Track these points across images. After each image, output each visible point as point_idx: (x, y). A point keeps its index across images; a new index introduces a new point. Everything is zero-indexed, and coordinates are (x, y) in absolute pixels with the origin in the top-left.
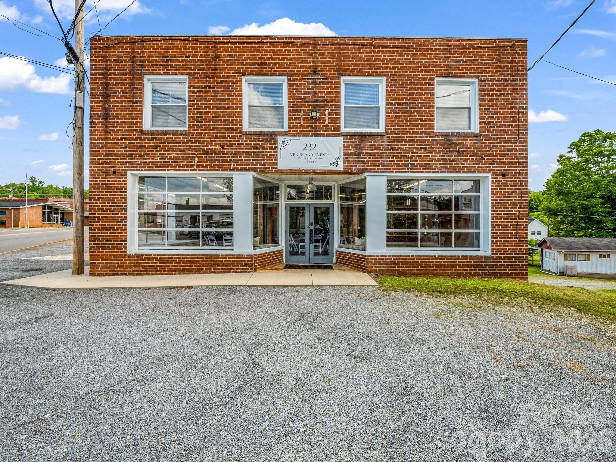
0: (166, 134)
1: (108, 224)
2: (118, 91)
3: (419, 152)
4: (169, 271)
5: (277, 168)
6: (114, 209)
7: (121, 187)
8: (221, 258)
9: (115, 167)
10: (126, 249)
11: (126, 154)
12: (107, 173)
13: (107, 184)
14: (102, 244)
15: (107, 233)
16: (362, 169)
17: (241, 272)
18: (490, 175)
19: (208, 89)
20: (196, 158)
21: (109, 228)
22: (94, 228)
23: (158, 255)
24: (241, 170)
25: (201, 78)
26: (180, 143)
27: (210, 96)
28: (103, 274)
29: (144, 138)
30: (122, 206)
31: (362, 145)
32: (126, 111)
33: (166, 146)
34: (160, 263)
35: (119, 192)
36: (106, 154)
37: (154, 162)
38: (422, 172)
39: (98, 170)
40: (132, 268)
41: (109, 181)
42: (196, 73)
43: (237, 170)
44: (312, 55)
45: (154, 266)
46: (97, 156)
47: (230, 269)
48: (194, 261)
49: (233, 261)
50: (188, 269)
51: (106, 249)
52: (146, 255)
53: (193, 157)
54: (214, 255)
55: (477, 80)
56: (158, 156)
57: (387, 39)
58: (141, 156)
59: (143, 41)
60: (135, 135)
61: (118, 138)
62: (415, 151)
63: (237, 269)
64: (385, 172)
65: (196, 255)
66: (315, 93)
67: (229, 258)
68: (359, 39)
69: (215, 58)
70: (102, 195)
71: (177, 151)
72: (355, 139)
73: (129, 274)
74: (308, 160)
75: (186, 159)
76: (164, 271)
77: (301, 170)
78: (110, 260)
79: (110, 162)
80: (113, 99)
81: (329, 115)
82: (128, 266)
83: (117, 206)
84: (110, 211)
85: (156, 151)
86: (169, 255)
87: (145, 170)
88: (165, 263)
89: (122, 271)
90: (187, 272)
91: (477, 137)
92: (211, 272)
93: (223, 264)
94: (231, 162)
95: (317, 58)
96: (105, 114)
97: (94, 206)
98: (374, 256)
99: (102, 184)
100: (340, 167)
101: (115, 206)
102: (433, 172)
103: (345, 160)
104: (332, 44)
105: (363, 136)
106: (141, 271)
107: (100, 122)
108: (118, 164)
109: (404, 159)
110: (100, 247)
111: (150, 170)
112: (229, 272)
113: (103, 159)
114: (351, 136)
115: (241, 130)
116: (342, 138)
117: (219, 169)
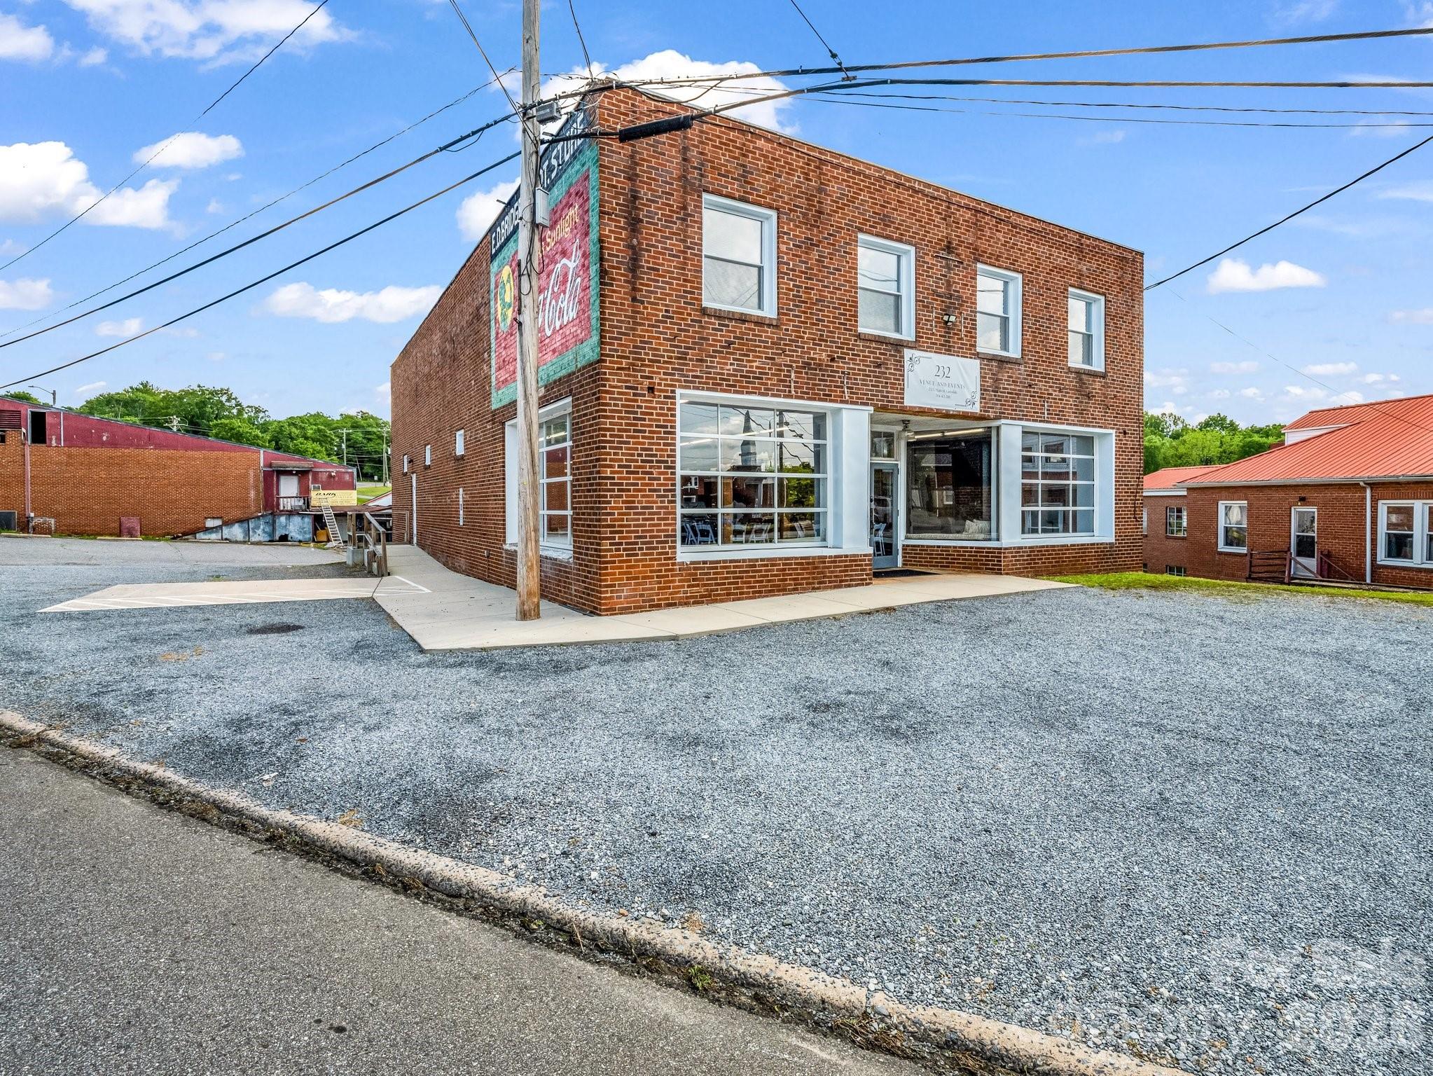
0: (744, 321)
1: (640, 500)
2: (657, 214)
3: (1054, 394)
4: (749, 593)
5: (903, 403)
6: (650, 467)
7: (664, 421)
8: (829, 562)
9: (652, 378)
10: (675, 553)
11: (674, 352)
12: (636, 389)
13: (636, 413)
14: (627, 544)
15: (638, 520)
16: (1000, 413)
17: (857, 585)
19: (810, 244)
20: (793, 375)
21: (643, 508)
22: (612, 508)
23: (731, 561)
24: (856, 403)
25: (800, 222)
26: (767, 342)
27: (811, 259)
28: (630, 608)
29: (706, 322)
30: (667, 462)
31: (1000, 376)
32: (673, 261)
33: (743, 344)
34: (734, 578)
35: (660, 432)
36: (634, 347)
37: (723, 374)
38: (1057, 423)
39: (619, 381)
40: (686, 591)
41: (640, 407)
42: (790, 210)
44: (945, 219)
45: (724, 584)
46: (617, 351)
48: (789, 569)
49: (845, 566)
50: (779, 585)
51: (637, 555)
52: (711, 562)
53: (788, 371)
54: (820, 557)
55: (1103, 299)
56: (731, 364)
57: (1027, 217)
58: (701, 361)
60: (689, 315)
61: (657, 316)
62: (1051, 391)
63: (851, 580)
64: (1023, 420)
66: (949, 284)
67: (840, 562)
68: (997, 207)
69: (820, 190)
70: (628, 437)
71: (761, 357)
72: (992, 366)
73: (681, 604)
74: (941, 394)
75: (776, 375)
76: (742, 593)
77: (932, 409)
78: (644, 578)
79: (642, 365)
80: (646, 229)
81: (964, 323)
82: (678, 587)
83: (658, 462)
84: (643, 473)
85: (727, 353)
86: (750, 560)
87: (708, 389)
88: (742, 578)
89: (668, 599)
90: (779, 591)
91: (1103, 377)
92: (814, 589)
93: (832, 572)
94: (842, 387)
95: (951, 226)
96: (631, 259)
97: (611, 460)
99: (627, 412)
100: (976, 409)
101: (652, 461)
102: (1068, 424)
103: (982, 397)
104: (968, 208)
105: (1001, 362)
106: (702, 596)
107: (622, 275)
108: (659, 373)
109: (1040, 401)
110: (625, 550)
111: (716, 390)
112: (840, 587)
113: (628, 358)
114: (989, 360)
115: (856, 331)
116: (978, 361)
117: (827, 397)
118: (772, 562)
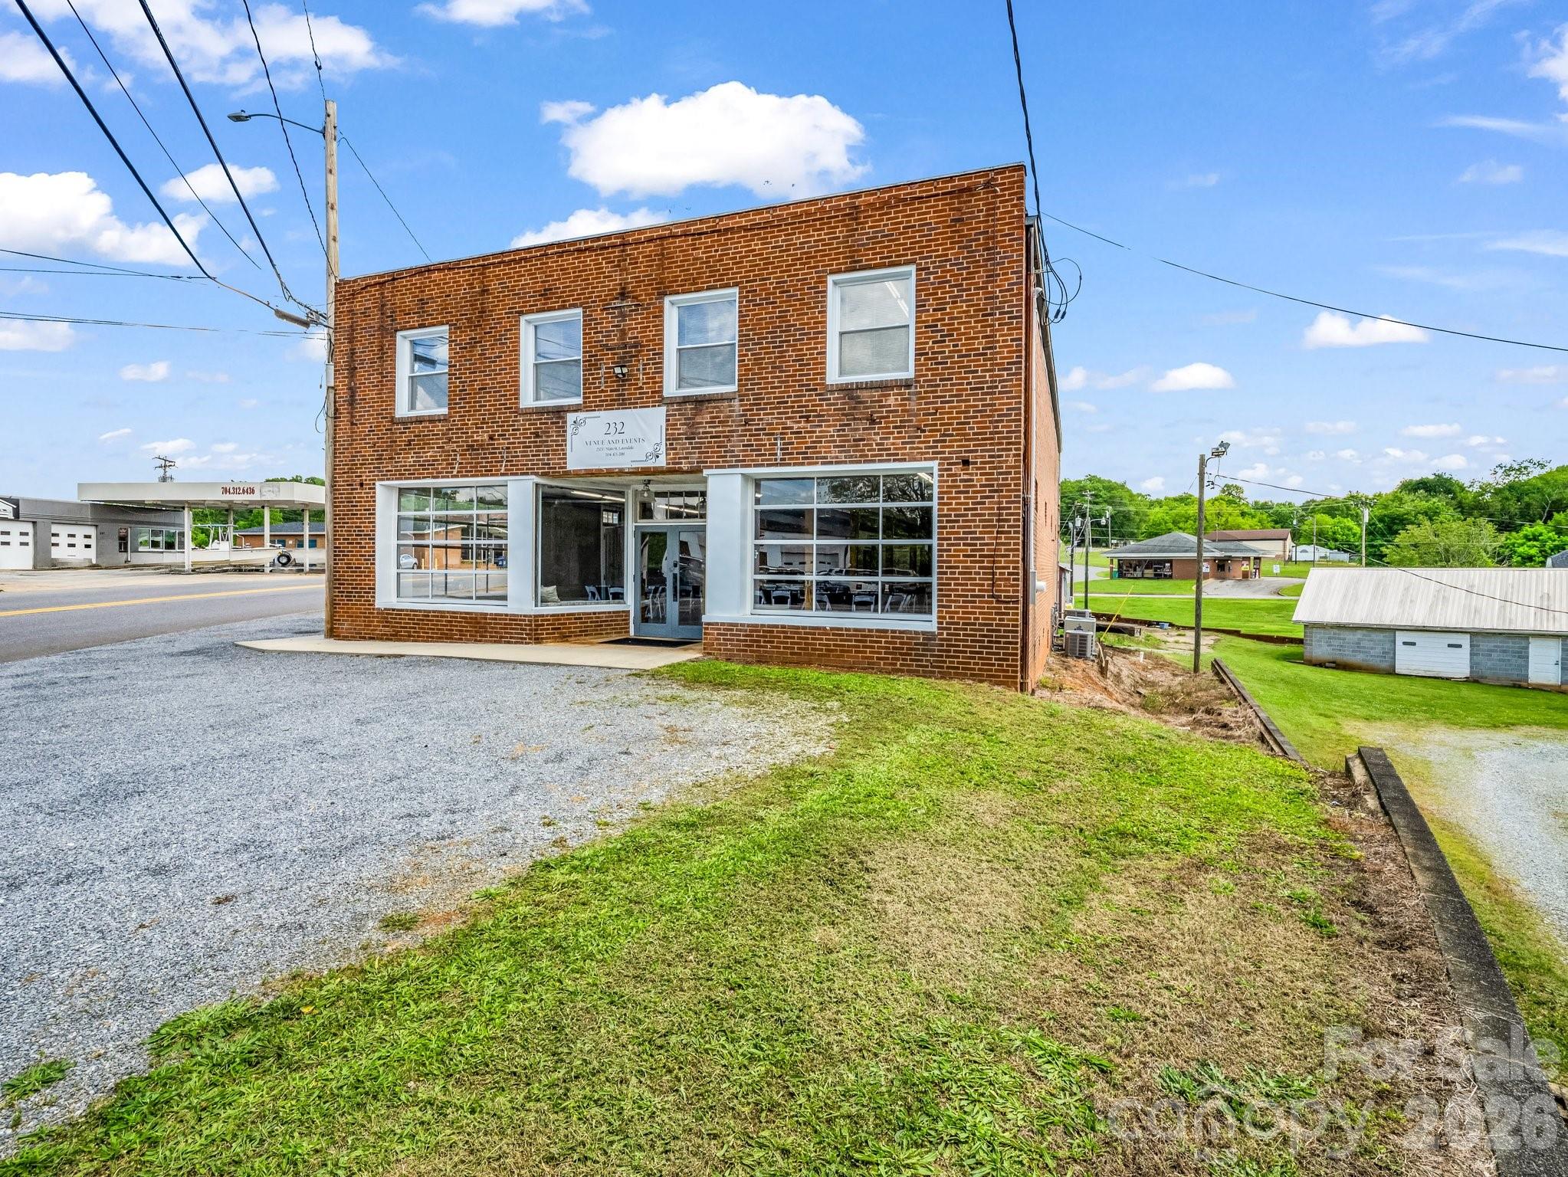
0: (421, 422)
1: (355, 563)
2: (365, 360)
3: (795, 426)
4: (424, 636)
5: (566, 468)
6: (361, 539)
7: (369, 506)
9: (361, 476)
10: (374, 601)
11: (374, 455)
12: (353, 485)
13: (353, 502)
14: (347, 592)
15: (353, 576)
16: (698, 462)
17: (516, 643)
18: (935, 465)
19: (473, 343)
20: (458, 457)
21: (355, 568)
22: (339, 568)
23: (411, 611)
24: (516, 474)
25: (465, 327)
26: (439, 434)
27: (476, 355)
28: (348, 637)
29: (395, 429)
30: (370, 535)
31: (698, 419)
32: (374, 390)
33: (421, 440)
34: (413, 624)
35: (366, 514)
36: (351, 457)
37: (406, 466)
38: (802, 464)
39: (343, 481)
40: (381, 630)
41: (355, 498)
42: (457, 320)
43: (512, 474)
44: (619, 266)
45: (407, 628)
46: (342, 461)
47: (501, 637)
48: (455, 622)
49: (505, 624)
50: (447, 634)
51: (352, 600)
52: (398, 610)
53: (454, 455)
54: (481, 614)
55: (912, 268)
56: (412, 457)
58: (392, 458)
59: (394, 279)
60: (385, 426)
61: (365, 431)
62: (789, 423)
63: (511, 638)
64: (737, 466)
65: (458, 613)
66: (623, 333)
67: (500, 620)
68: (694, 223)
69: (483, 292)
70: (347, 519)
71: (434, 448)
72: (686, 409)
73: (377, 639)
74: (612, 452)
75: (445, 460)
76: (418, 636)
77: (602, 470)
78: (356, 617)
79: (356, 468)
80: (360, 372)
81: (644, 369)
82: (376, 626)
83: (365, 535)
84: (356, 543)
85: (409, 449)
86: (424, 611)
87: (396, 479)
88: (420, 624)
89: (370, 633)
90: (446, 638)
91: (908, 386)
92: (476, 641)
93: (492, 628)
94: (503, 462)
95: (626, 270)
96: (350, 396)
97: (339, 535)
98: (717, 624)
99: (347, 502)
100: (662, 462)
101: (362, 535)
102: (823, 463)
103: (670, 448)
104: (650, 240)
105: (700, 402)
106: (391, 634)
107: (346, 409)
108: (366, 472)
109: (769, 440)
110: (346, 596)
112: (499, 642)
113: (348, 465)
114: (679, 404)
115: (516, 408)
116: (664, 408)
117: (489, 473)
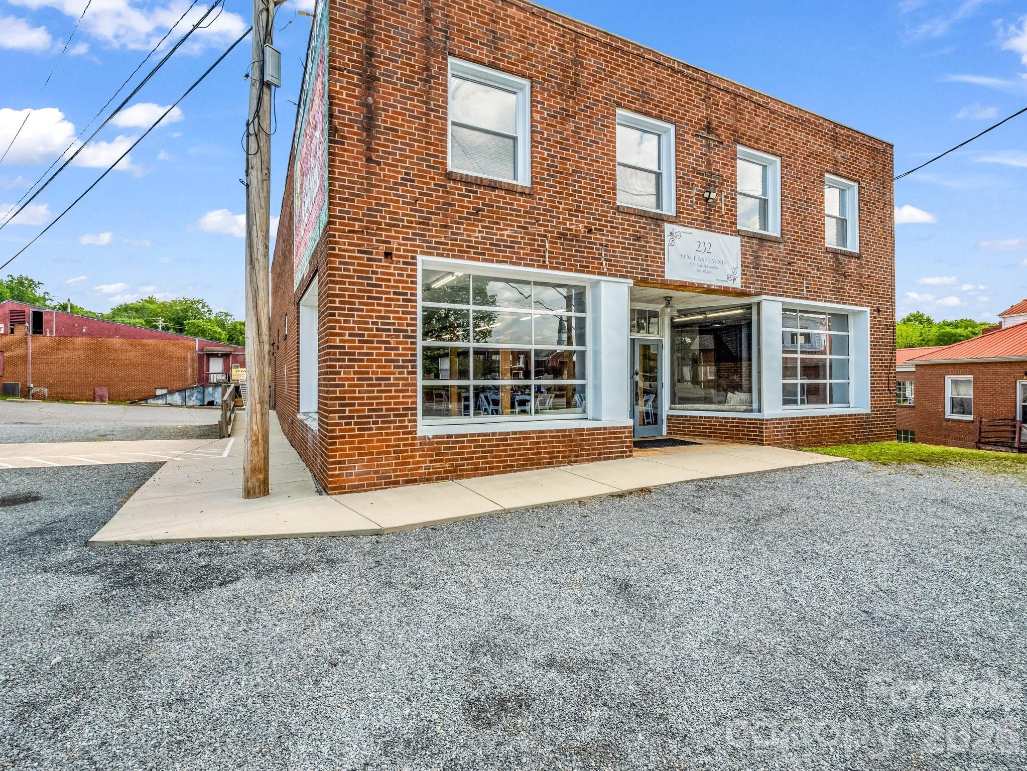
0: (494, 188)
1: (375, 371)
2: (396, 73)
3: (812, 272)
4: (499, 467)
5: (663, 277)
6: (387, 336)
7: (403, 288)
8: (586, 435)
9: (389, 243)
10: (416, 426)
11: (414, 216)
12: (371, 253)
13: (371, 279)
14: (358, 417)
15: (373, 392)
16: (761, 289)
17: (616, 458)
18: (868, 309)
19: (566, 116)
20: (547, 245)
21: (377, 379)
22: (341, 379)
23: (479, 435)
24: (615, 276)
25: (555, 92)
26: (520, 211)
27: (568, 130)
28: (363, 486)
29: (451, 187)
30: (406, 331)
31: (760, 254)
32: (414, 123)
33: (493, 212)
34: (483, 452)
35: (398, 300)
36: (368, 209)
37: (470, 241)
38: (815, 300)
39: (350, 244)
40: (428, 466)
41: (376, 273)
42: (545, 80)
43: (610, 275)
44: (705, 101)
45: (472, 458)
46: (348, 213)
47: (600, 454)
48: (544, 443)
49: (604, 439)
50: (533, 459)
51: (371, 429)
52: (457, 436)
53: (542, 241)
54: (576, 430)
55: (857, 185)
56: (480, 232)
57: (784, 105)
58: (446, 227)
60: (434, 179)
61: (396, 178)
62: (809, 269)
63: (610, 453)
64: (782, 296)
65: (547, 431)
66: (709, 163)
67: (598, 434)
68: (755, 93)
69: (576, 63)
70: (360, 304)
71: (513, 226)
72: (753, 243)
73: (422, 481)
74: (703, 269)
75: (530, 245)
76: (491, 468)
77: (693, 284)
78: (379, 453)
79: (378, 229)
80: (383, 88)
81: (725, 201)
82: (419, 462)
83: (395, 330)
84: (378, 342)
85: (475, 220)
86: (501, 433)
87: (454, 257)
88: (492, 452)
89: (407, 475)
90: (532, 465)
91: (857, 258)
92: (570, 462)
93: (590, 445)
94: (600, 259)
95: (710, 107)
96: (366, 117)
97: (341, 328)
98: (772, 420)
99: (359, 277)
100: (737, 284)
101: (389, 330)
102: (826, 301)
103: (743, 273)
104: (727, 91)
105: (761, 240)
106: (446, 472)
107: (355, 133)
108: (398, 238)
109: (799, 279)
110: (356, 424)
111: (462, 258)
112: (598, 459)
113: (362, 221)
114: (749, 237)
115: (614, 204)
116: (738, 239)
117: (584, 269)
118: (525, 435)
